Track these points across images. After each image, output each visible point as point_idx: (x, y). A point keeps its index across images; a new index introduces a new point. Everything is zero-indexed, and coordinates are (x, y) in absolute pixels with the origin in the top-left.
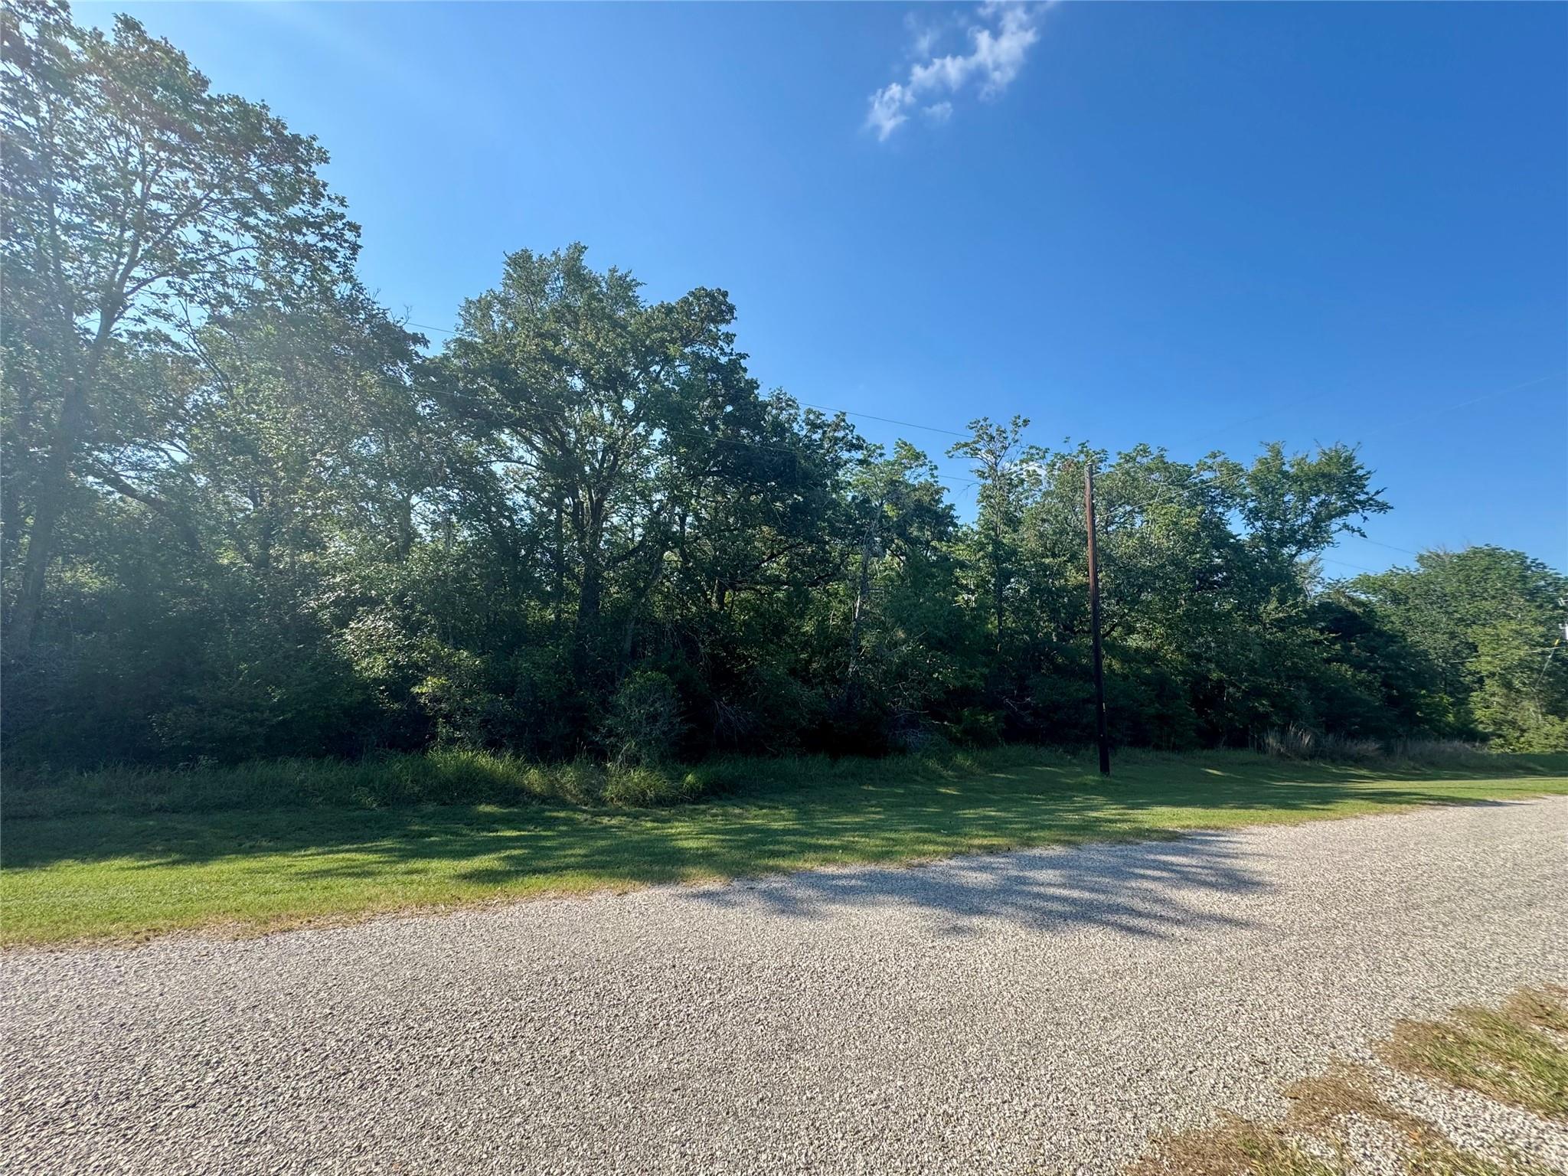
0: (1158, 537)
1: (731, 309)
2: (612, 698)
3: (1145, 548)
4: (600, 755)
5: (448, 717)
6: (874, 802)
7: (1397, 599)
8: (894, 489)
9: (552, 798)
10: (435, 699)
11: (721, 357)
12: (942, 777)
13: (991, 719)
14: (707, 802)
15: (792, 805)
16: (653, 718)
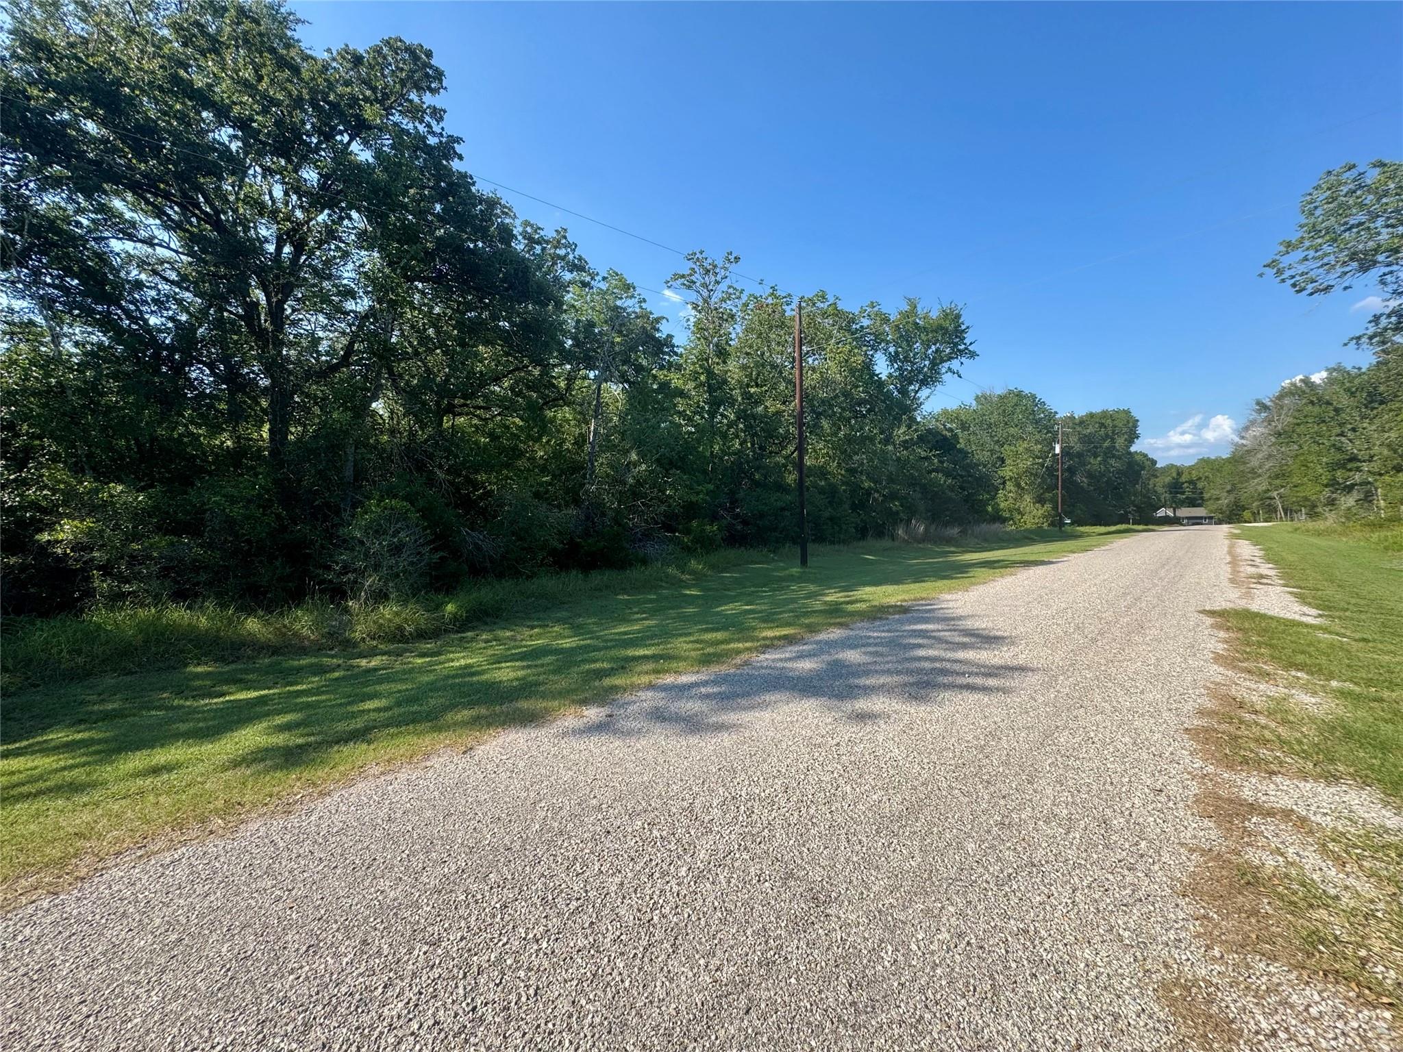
0: (834, 372)
1: (439, 75)
2: (342, 531)
3: (826, 382)
4: (338, 594)
5: (106, 570)
6: (635, 610)
7: (964, 426)
8: (617, 317)
9: (286, 647)
10: (77, 547)
11: (429, 137)
12: (682, 581)
13: (715, 528)
14: (473, 629)
15: (559, 621)
16: (396, 550)
